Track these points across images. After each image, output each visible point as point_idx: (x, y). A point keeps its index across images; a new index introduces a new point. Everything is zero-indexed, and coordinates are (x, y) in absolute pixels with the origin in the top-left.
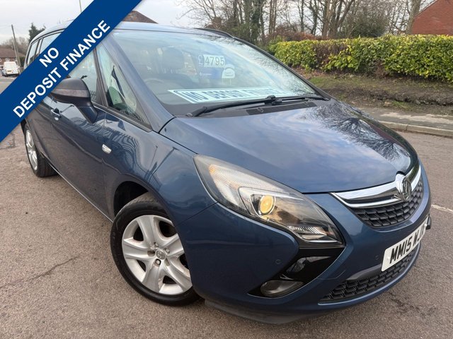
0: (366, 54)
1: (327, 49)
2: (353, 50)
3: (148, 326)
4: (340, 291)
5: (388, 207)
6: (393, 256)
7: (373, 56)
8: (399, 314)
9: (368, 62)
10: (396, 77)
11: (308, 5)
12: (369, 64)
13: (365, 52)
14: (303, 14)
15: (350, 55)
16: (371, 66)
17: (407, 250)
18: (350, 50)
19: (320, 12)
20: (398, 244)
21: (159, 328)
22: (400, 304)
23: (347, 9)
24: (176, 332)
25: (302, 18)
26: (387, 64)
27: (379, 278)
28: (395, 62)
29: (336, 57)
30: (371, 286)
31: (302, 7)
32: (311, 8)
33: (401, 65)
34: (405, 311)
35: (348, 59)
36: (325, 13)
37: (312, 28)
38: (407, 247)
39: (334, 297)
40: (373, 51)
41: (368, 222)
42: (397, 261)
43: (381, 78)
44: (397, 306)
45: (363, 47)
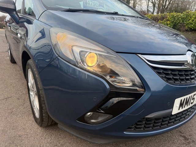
0: (177, 20)
1: (158, 18)
2: (171, 18)
3: (29, 136)
4: (141, 125)
5: (179, 70)
6: (181, 105)
7: (180, 21)
8: (185, 145)
9: (178, 24)
10: (191, 31)
11: (151, 1)
12: (178, 25)
13: (176, 19)
14: (148, 5)
15: (169, 21)
16: (179, 26)
17: (192, 103)
18: (169, 18)
19: (157, 5)
20: (185, 97)
21: (34, 138)
22: (186, 139)
23: (169, 3)
24: (44, 142)
25: (148, 7)
26: (187, 25)
27: (170, 119)
28: (191, 24)
29: (162, 22)
30: (164, 124)
31: (148, 2)
32: (152, 2)
33: (194, 25)
34: (189, 143)
35: (168, 23)
36: (159, 5)
37: (152, 12)
38: (192, 101)
39: (136, 128)
40: (180, 19)
41: (164, 79)
42: (184, 109)
43: (183, 31)
44: (184, 140)
45: (175, 17)
